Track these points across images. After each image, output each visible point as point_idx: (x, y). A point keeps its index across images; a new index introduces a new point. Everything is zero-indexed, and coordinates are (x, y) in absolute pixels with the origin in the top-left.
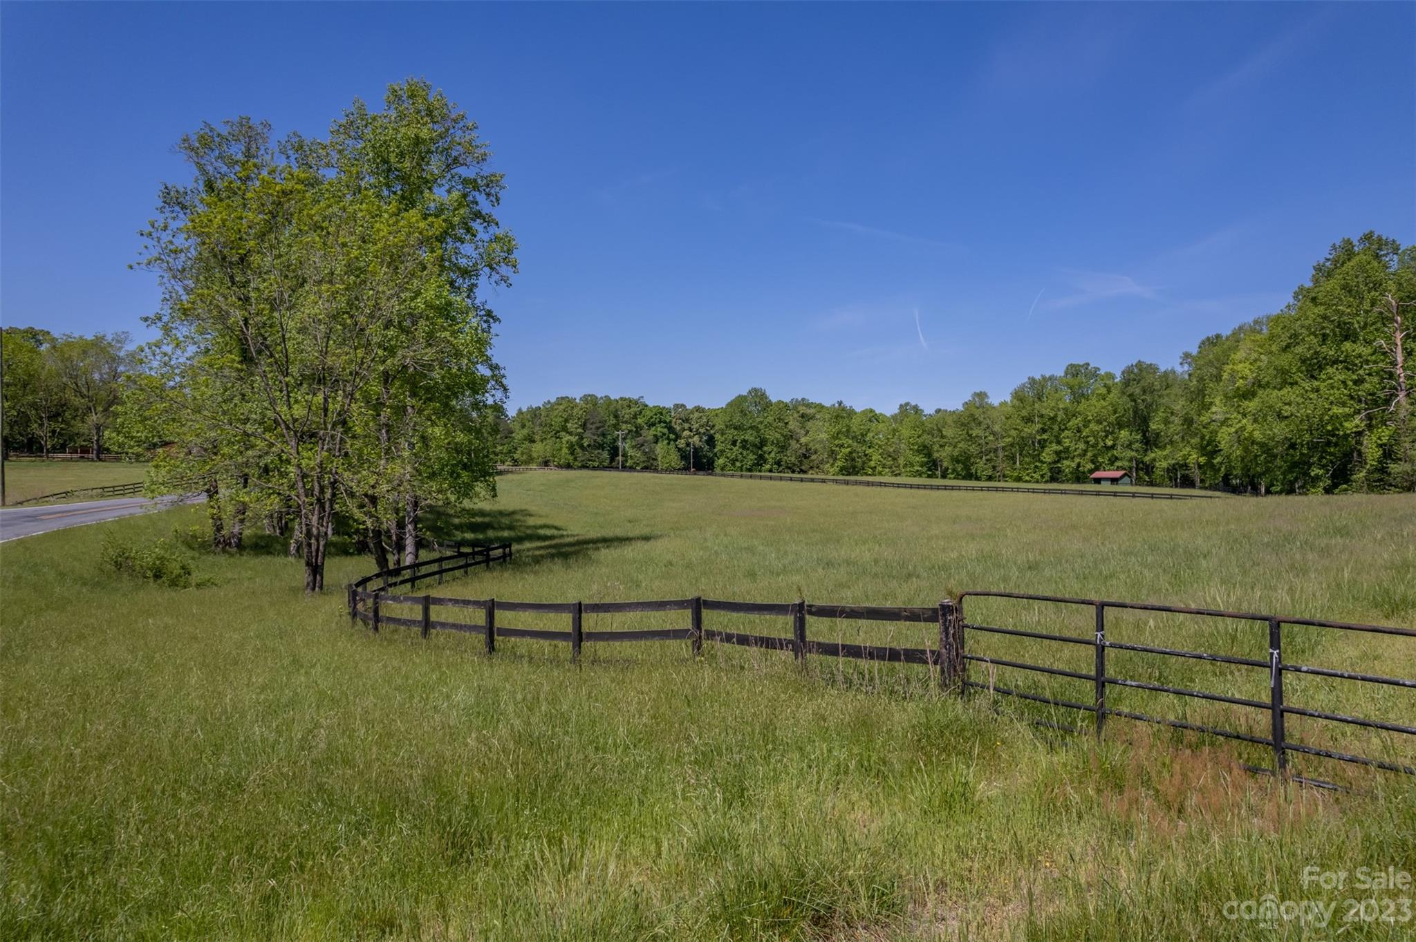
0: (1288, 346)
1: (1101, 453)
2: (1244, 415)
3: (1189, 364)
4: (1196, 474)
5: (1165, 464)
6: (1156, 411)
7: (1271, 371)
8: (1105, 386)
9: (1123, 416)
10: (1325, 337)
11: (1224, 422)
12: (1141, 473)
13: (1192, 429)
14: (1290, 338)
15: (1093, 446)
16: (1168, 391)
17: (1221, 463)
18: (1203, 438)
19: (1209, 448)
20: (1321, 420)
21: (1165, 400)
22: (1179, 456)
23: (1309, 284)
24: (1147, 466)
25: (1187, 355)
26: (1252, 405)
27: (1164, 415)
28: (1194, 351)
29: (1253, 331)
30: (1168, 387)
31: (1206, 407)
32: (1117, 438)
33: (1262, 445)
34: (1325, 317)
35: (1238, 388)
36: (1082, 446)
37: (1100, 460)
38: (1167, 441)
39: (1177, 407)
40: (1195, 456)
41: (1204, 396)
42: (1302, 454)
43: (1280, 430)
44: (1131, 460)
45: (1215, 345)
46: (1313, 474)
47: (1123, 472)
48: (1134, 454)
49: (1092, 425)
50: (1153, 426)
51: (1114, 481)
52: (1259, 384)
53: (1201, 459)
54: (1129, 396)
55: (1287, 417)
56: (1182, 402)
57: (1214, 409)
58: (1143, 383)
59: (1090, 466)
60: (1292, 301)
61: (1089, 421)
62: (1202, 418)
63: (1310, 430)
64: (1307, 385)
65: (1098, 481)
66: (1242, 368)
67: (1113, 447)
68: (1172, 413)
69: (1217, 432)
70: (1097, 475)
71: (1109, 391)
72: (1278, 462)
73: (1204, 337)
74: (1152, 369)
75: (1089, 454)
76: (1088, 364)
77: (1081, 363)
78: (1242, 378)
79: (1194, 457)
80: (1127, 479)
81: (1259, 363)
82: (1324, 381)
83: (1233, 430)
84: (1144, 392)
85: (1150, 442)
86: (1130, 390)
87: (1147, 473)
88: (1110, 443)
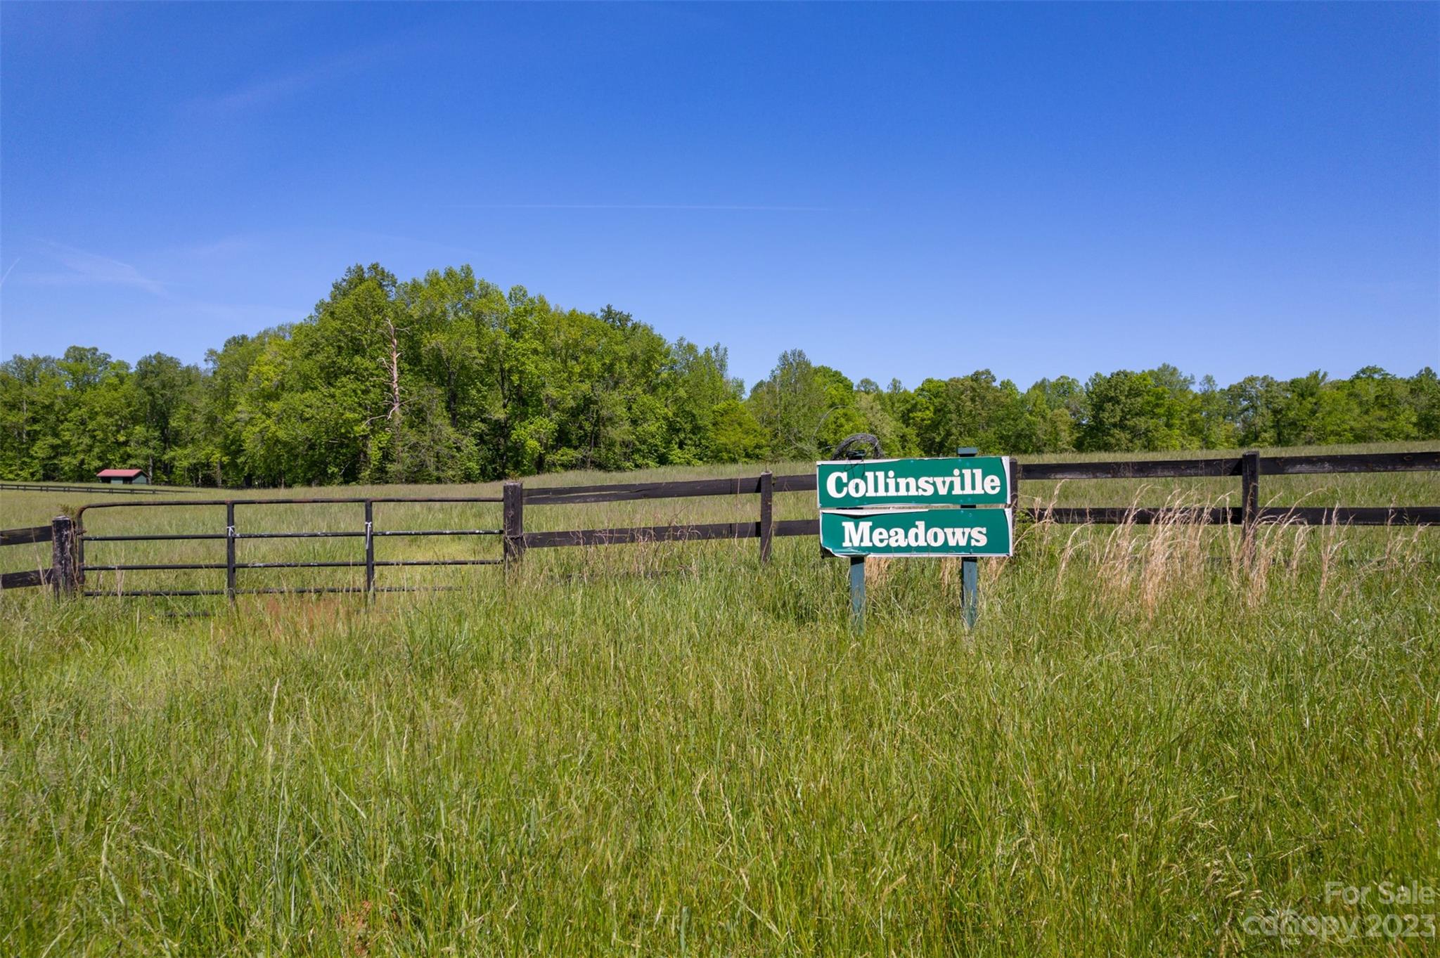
0: (310, 354)
1: (109, 449)
2: (269, 416)
3: (214, 362)
4: (218, 475)
5: (185, 464)
6: (177, 407)
7: (295, 375)
8: (117, 375)
9: (138, 410)
10: (339, 347)
11: (250, 421)
12: (159, 473)
13: (216, 427)
14: (312, 346)
15: (100, 442)
16: (190, 388)
17: (245, 463)
18: (226, 437)
19: (233, 447)
20: (337, 424)
21: (187, 397)
22: (201, 455)
23: (328, 300)
24: (166, 466)
25: (212, 353)
26: (275, 406)
27: (186, 412)
28: (220, 349)
29: (277, 336)
30: (190, 383)
31: (230, 406)
32: (131, 434)
33: (285, 444)
34: (340, 331)
35: (263, 389)
36: (86, 440)
37: (110, 457)
38: (189, 438)
39: (199, 405)
40: (218, 455)
41: (228, 397)
42: (321, 454)
43: (303, 431)
44: (147, 458)
45: (241, 345)
46: (330, 471)
47: (136, 471)
48: (150, 451)
49: (100, 418)
50: (173, 423)
51: (127, 480)
52: (282, 386)
53: (224, 459)
54: (147, 389)
55: (308, 419)
56: (205, 400)
57: (239, 408)
58: (162, 376)
59: (97, 463)
60: (314, 313)
61: (97, 413)
62: (227, 417)
63: (327, 432)
64: (325, 390)
65: (107, 480)
66: (267, 370)
67: (126, 443)
68: (194, 411)
69: (241, 432)
70: (106, 473)
71: (122, 382)
72: (300, 462)
73: (230, 337)
74: (173, 363)
75: (96, 450)
76: (96, 349)
77: (88, 347)
78: (267, 380)
79: (217, 457)
80: (142, 478)
81: (283, 367)
82: (339, 388)
83: (258, 429)
84: (164, 387)
85: (170, 439)
86: (148, 382)
87: (165, 473)
88: (122, 439)
